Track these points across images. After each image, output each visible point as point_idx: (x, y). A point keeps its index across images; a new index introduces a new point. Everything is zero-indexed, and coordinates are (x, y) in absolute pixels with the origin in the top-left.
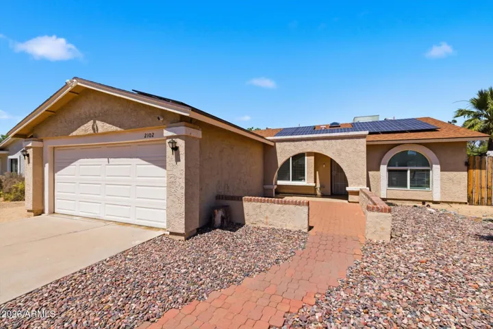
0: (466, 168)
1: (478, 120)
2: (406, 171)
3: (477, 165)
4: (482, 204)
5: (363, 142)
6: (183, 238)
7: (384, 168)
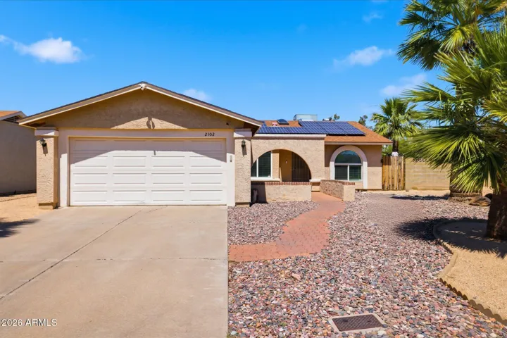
0: (381, 164)
1: (386, 125)
2: (347, 166)
3: (387, 161)
4: (389, 190)
5: (322, 142)
6: (249, 205)
7: (332, 164)
